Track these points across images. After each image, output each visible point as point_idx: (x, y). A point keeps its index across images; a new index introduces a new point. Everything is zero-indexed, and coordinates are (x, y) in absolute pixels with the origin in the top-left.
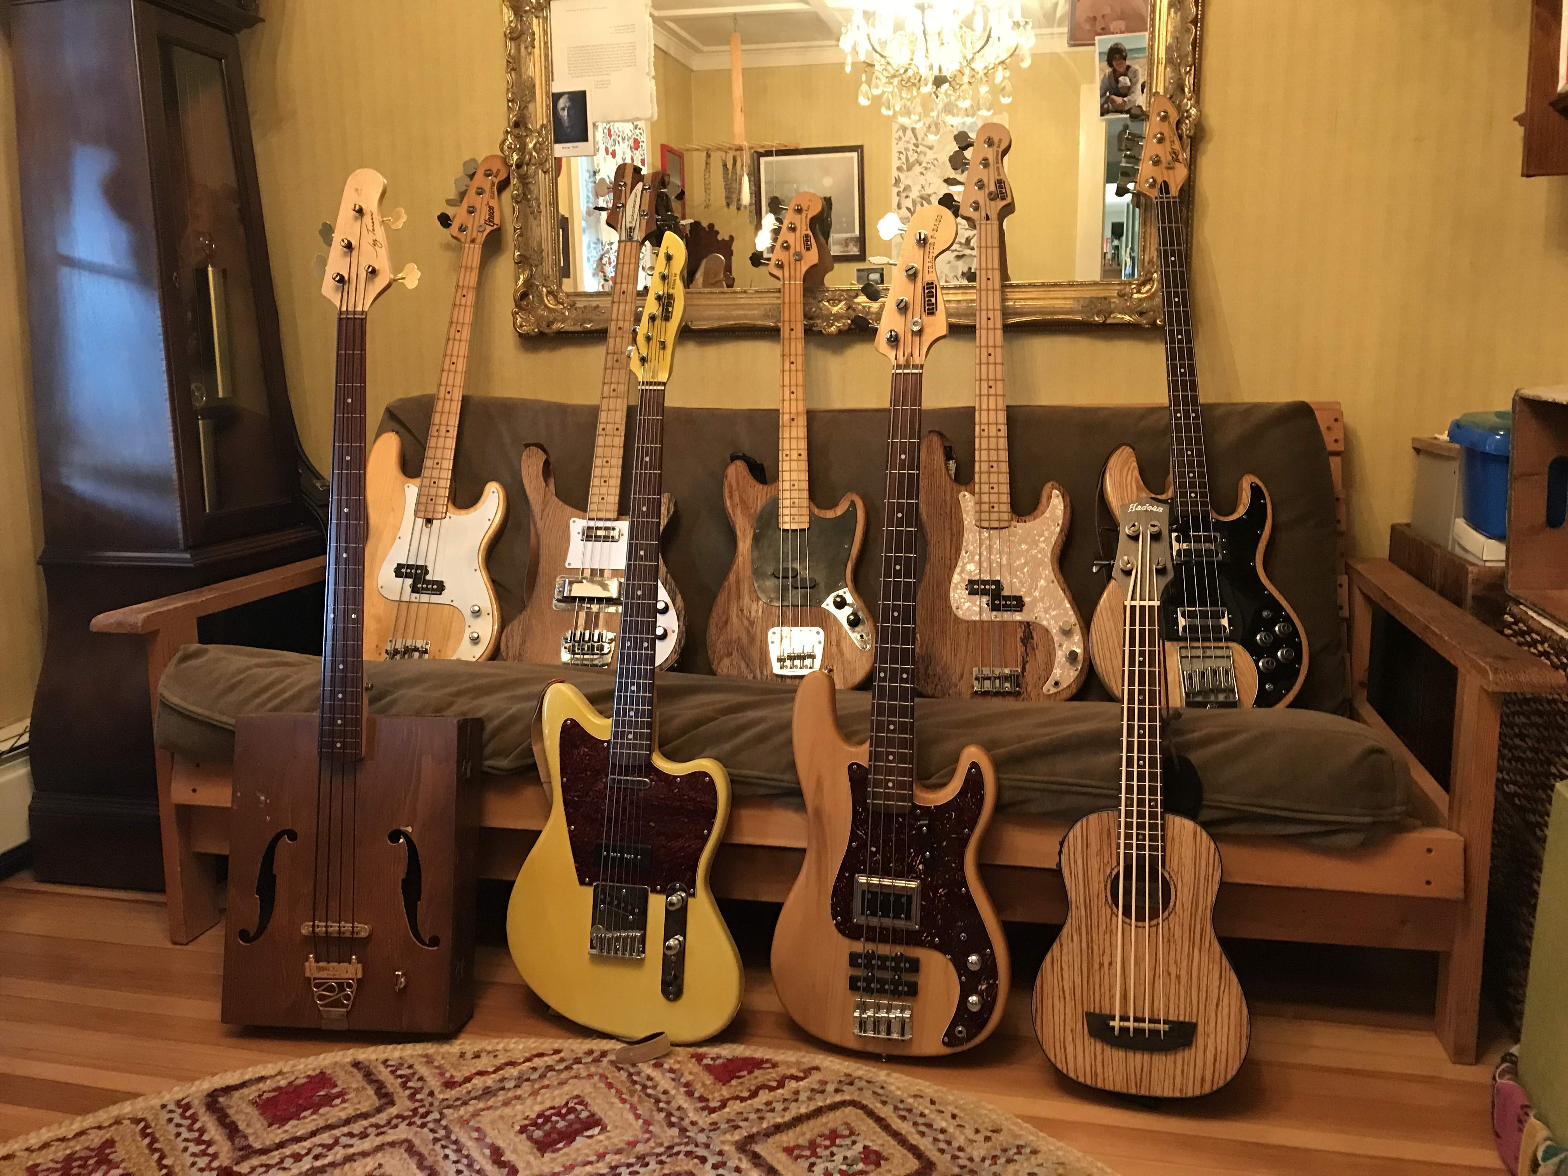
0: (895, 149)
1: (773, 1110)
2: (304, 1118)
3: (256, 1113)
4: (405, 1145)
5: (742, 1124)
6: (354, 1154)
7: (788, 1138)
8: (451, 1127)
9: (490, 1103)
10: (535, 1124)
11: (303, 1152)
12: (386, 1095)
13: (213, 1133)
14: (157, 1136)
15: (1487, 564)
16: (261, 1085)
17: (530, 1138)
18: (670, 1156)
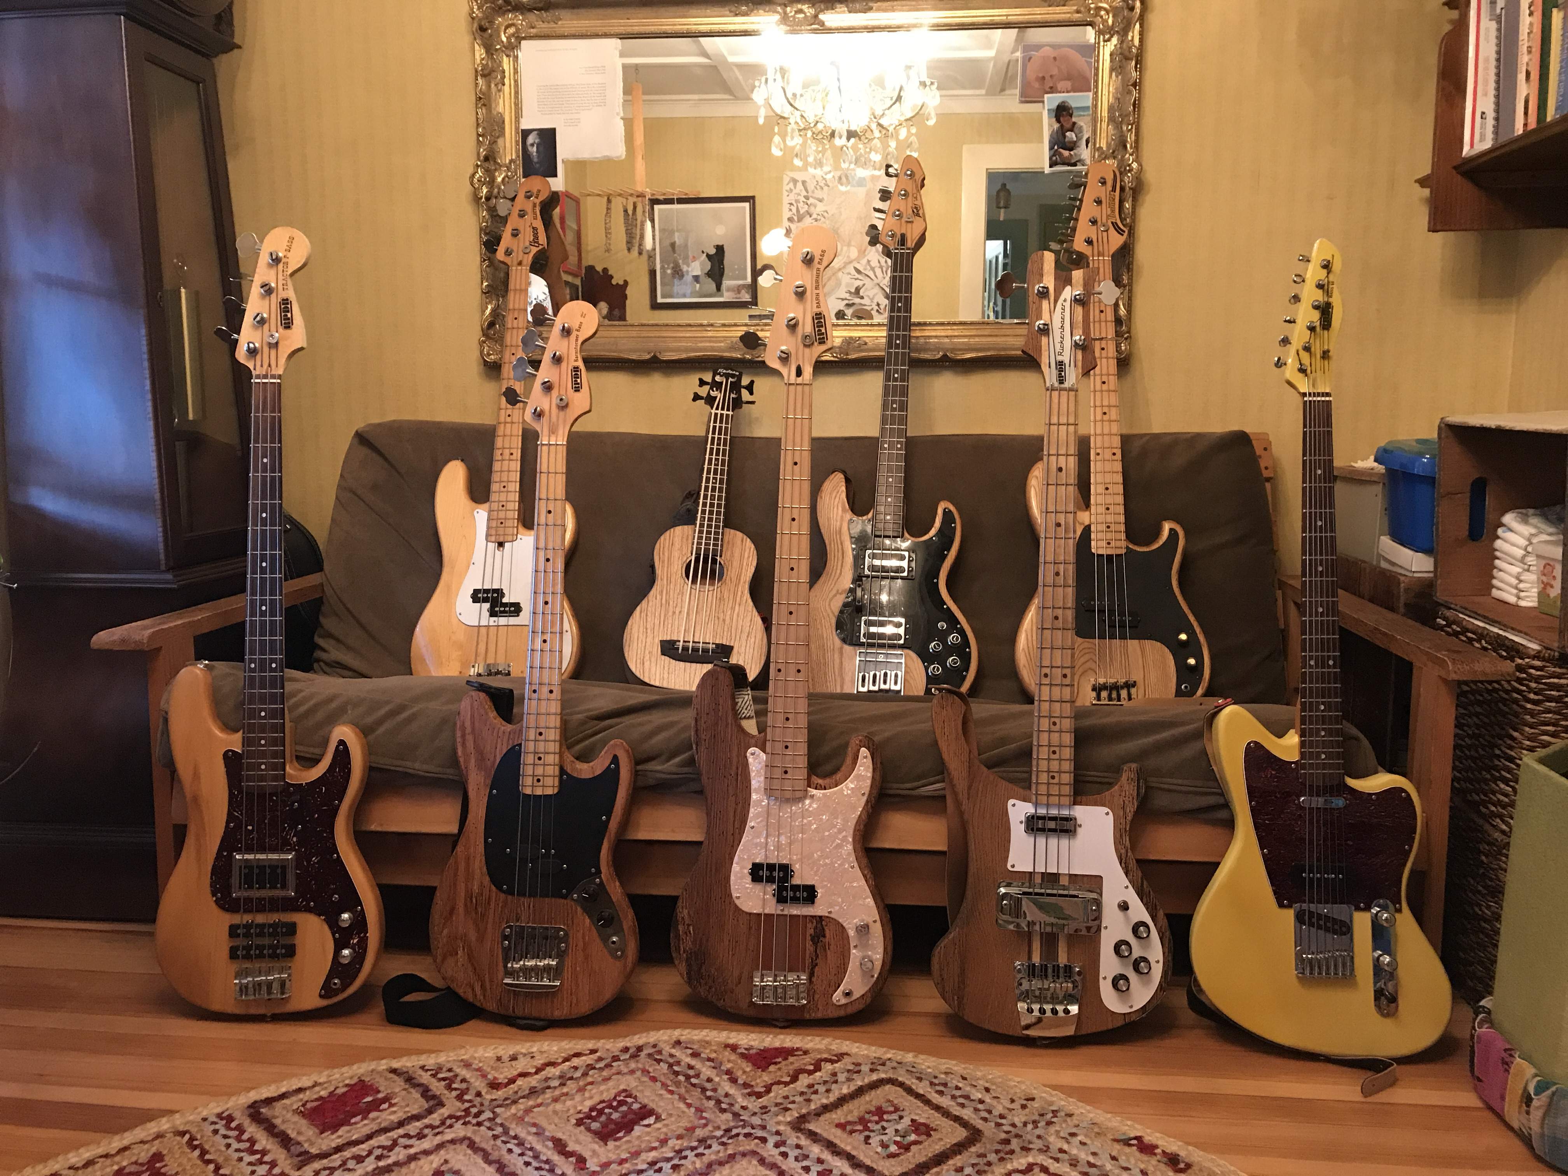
0: (786, 200)
1: (816, 1092)
2: (355, 1123)
3: (304, 1122)
4: (467, 1142)
5: (790, 1106)
6: (416, 1154)
7: (838, 1115)
8: (507, 1124)
9: (539, 1101)
10: (589, 1117)
11: (364, 1154)
12: (434, 1097)
13: (264, 1142)
14: (207, 1147)
15: (1416, 575)
16: (301, 1096)
17: (589, 1129)
18: (730, 1138)
